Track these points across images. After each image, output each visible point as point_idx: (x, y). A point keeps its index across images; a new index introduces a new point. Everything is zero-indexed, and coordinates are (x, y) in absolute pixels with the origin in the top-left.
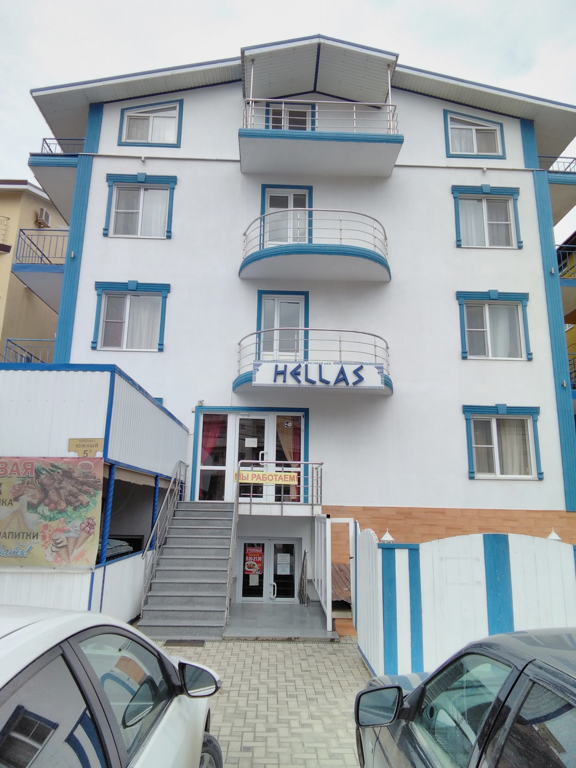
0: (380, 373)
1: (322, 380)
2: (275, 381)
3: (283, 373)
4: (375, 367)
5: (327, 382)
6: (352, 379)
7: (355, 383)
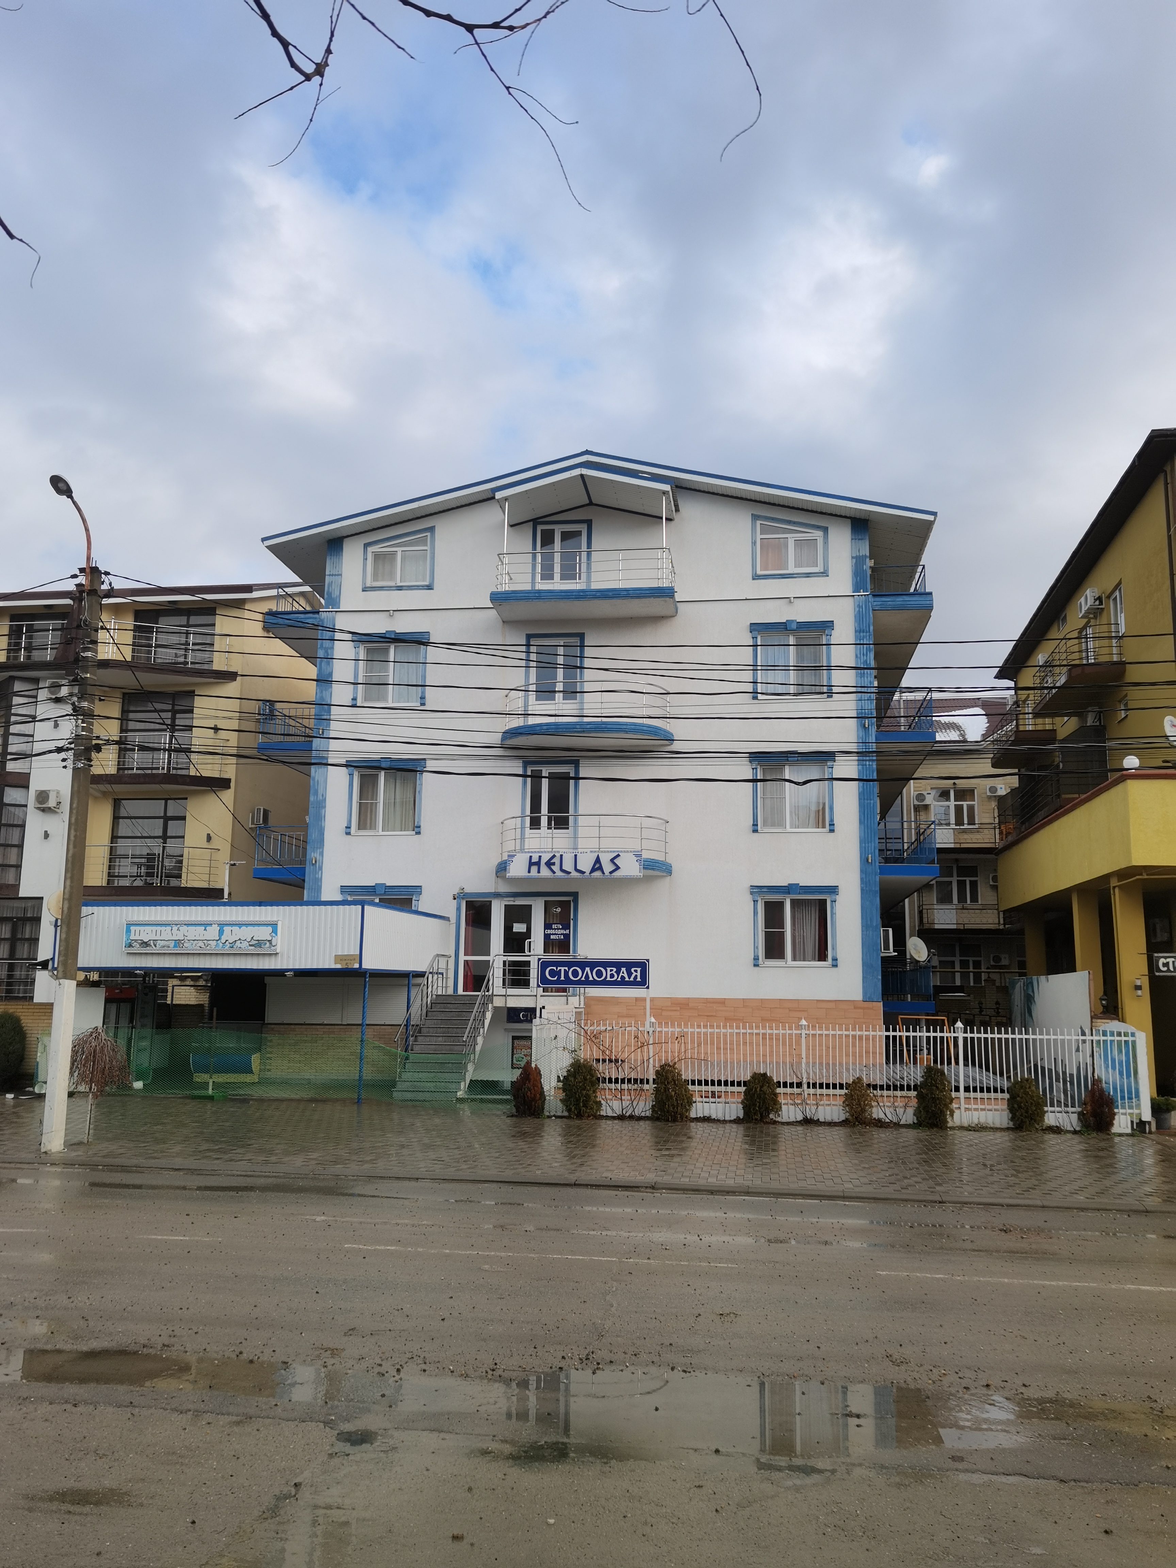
0: (638, 860)
1: (576, 870)
2: (529, 872)
3: (538, 864)
4: (634, 853)
5: (583, 873)
6: (608, 867)
7: (611, 873)
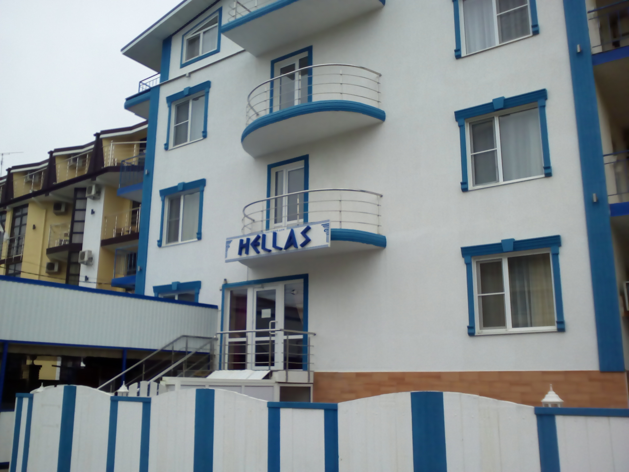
0: (326, 231)
1: (276, 247)
2: (240, 255)
3: (247, 246)
4: (322, 225)
5: (281, 249)
6: (300, 240)
7: (303, 245)
